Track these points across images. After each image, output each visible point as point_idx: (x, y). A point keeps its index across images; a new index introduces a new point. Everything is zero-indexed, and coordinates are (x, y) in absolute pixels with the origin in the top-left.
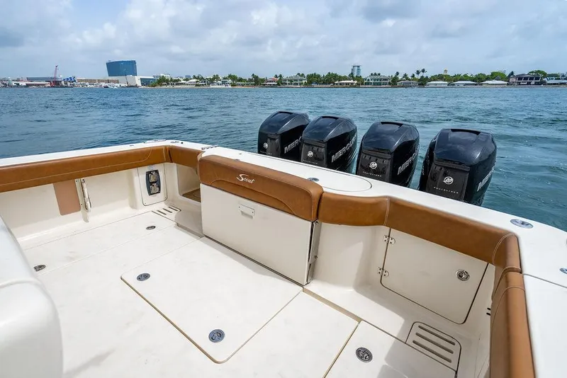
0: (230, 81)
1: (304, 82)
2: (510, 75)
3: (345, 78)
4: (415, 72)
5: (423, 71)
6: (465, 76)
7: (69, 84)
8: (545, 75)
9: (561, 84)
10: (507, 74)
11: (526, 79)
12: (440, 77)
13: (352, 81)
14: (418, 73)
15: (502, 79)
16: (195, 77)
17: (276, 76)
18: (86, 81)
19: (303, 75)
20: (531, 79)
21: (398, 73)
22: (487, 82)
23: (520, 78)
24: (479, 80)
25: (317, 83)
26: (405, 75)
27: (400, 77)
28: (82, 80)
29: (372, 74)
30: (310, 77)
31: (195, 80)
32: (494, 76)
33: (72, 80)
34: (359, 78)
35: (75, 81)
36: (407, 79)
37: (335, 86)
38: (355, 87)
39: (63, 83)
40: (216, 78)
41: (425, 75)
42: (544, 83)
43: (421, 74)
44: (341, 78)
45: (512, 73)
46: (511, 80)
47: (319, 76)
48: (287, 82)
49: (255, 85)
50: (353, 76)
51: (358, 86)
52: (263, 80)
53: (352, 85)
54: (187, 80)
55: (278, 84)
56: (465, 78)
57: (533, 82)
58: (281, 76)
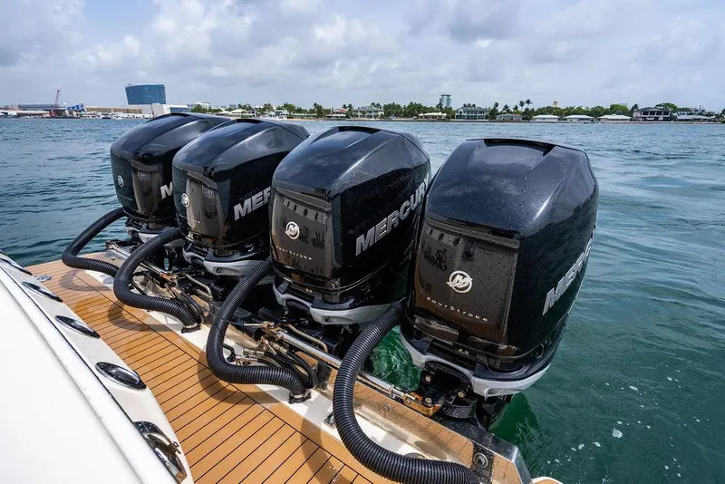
0: (286, 112)
1: (379, 113)
2: (633, 109)
3: (431, 110)
4: (518, 103)
5: (528, 102)
6: (579, 108)
7: (75, 113)
8: (675, 109)
9: (695, 120)
10: (630, 107)
11: (653, 113)
12: (549, 110)
13: (440, 114)
14: (522, 104)
15: (624, 114)
16: (240, 107)
17: (345, 107)
18: (99, 110)
19: (378, 105)
20: (659, 113)
21: (497, 105)
22: (605, 116)
23: (645, 112)
24: (596, 113)
25: (397, 115)
26: (506, 107)
27: (500, 109)
28: (92, 109)
29: (465, 105)
30: (386, 107)
31: (240, 110)
32: (614, 109)
33: (79, 109)
34: (448, 110)
35: (83, 110)
36: (508, 111)
37: (418, 119)
38: (444, 120)
39: (67, 112)
40: (268, 107)
41: (530, 107)
42: (673, 119)
43: (526, 106)
44: (426, 110)
45: (636, 106)
46: (634, 115)
47: (399, 106)
48: (359, 114)
49: (317, 117)
50: (441, 108)
51: (448, 119)
52: (328, 111)
53: (440, 119)
54: (230, 110)
55: (347, 117)
56: (579, 111)
57: (661, 118)
58: (350, 106)
